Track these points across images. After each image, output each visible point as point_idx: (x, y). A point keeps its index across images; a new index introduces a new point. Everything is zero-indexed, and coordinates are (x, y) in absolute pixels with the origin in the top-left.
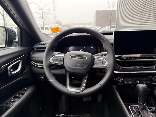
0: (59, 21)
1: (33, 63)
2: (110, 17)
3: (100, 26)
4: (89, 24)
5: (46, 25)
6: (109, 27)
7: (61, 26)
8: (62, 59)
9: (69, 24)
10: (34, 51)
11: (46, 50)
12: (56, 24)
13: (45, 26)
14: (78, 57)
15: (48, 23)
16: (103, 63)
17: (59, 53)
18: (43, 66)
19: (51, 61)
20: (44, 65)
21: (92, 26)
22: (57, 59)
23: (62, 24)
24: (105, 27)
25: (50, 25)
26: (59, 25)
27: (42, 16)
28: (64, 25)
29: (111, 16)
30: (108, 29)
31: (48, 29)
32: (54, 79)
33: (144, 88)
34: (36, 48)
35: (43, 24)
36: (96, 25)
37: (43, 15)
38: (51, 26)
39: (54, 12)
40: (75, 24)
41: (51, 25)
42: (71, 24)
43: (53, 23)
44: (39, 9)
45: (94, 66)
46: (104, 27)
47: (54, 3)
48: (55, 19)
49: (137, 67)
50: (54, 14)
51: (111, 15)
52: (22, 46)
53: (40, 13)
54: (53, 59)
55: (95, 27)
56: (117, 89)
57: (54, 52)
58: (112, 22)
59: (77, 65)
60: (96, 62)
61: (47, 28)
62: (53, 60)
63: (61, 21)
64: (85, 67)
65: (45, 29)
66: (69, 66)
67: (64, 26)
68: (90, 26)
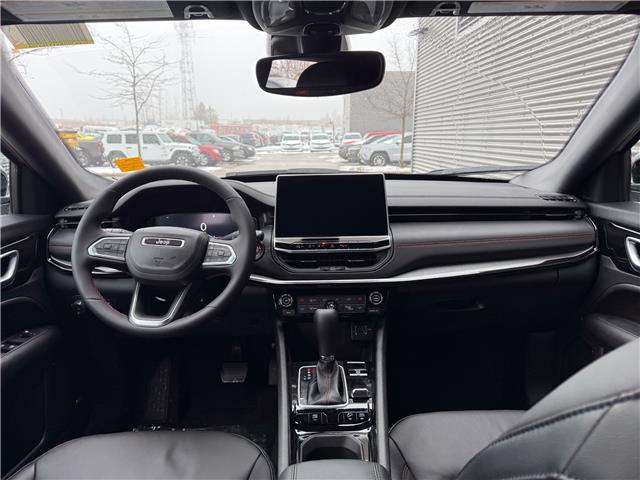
0: (207, 107)
1: (52, 260)
2: (400, 100)
3: (367, 135)
4: (327, 126)
5: (151, 122)
6: (399, 138)
7: (212, 128)
8: (122, 248)
9: (245, 121)
10: (60, 227)
11: (81, 224)
12: (194, 123)
13: (148, 130)
14: (161, 242)
15: (160, 114)
16: (224, 257)
17: (124, 231)
18: (70, 267)
19: (92, 251)
20: (74, 265)
21: (336, 132)
22: (107, 246)
23: (220, 122)
24: (383, 138)
25: (168, 123)
26: (203, 125)
27: (132, 89)
28: (225, 123)
29: (403, 94)
30: (396, 146)
31: (158, 142)
32: (98, 296)
33: (328, 318)
34: (65, 218)
35: (137, 120)
36: (351, 131)
37: (134, 85)
38: (173, 128)
39: (184, 72)
40: (270, 122)
41: (171, 124)
42: (253, 122)
43: (180, 116)
44: (120, 61)
45: (204, 264)
46: (380, 137)
47: (187, 35)
48: (191, 100)
49: (332, 269)
50: (184, 81)
51: (406, 92)
52: (21, 211)
53: (125, 77)
54: (99, 246)
55: (347, 138)
56: (285, 329)
57: (104, 230)
58: (407, 118)
59: (157, 261)
60: (209, 253)
61: (151, 139)
62: (99, 250)
63: (214, 111)
64: (176, 267)
65: (145, 142)
66: (138, 264)
67: (227, 129)
68: (331, 131)
